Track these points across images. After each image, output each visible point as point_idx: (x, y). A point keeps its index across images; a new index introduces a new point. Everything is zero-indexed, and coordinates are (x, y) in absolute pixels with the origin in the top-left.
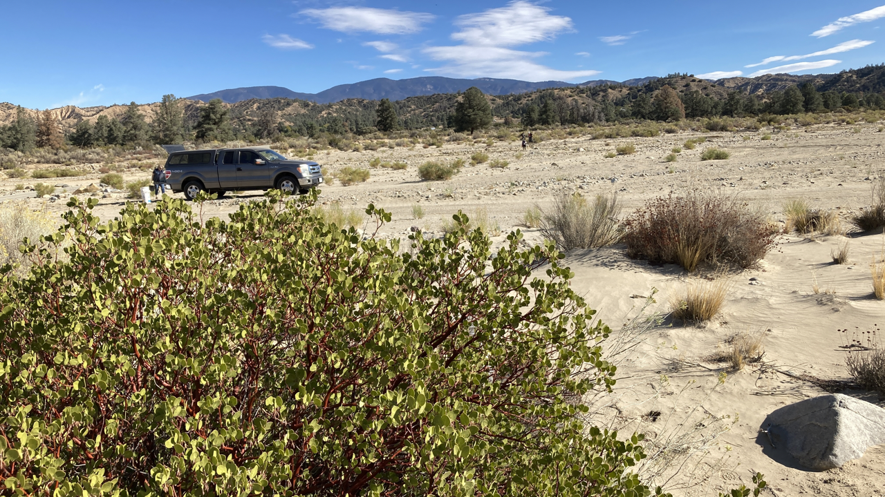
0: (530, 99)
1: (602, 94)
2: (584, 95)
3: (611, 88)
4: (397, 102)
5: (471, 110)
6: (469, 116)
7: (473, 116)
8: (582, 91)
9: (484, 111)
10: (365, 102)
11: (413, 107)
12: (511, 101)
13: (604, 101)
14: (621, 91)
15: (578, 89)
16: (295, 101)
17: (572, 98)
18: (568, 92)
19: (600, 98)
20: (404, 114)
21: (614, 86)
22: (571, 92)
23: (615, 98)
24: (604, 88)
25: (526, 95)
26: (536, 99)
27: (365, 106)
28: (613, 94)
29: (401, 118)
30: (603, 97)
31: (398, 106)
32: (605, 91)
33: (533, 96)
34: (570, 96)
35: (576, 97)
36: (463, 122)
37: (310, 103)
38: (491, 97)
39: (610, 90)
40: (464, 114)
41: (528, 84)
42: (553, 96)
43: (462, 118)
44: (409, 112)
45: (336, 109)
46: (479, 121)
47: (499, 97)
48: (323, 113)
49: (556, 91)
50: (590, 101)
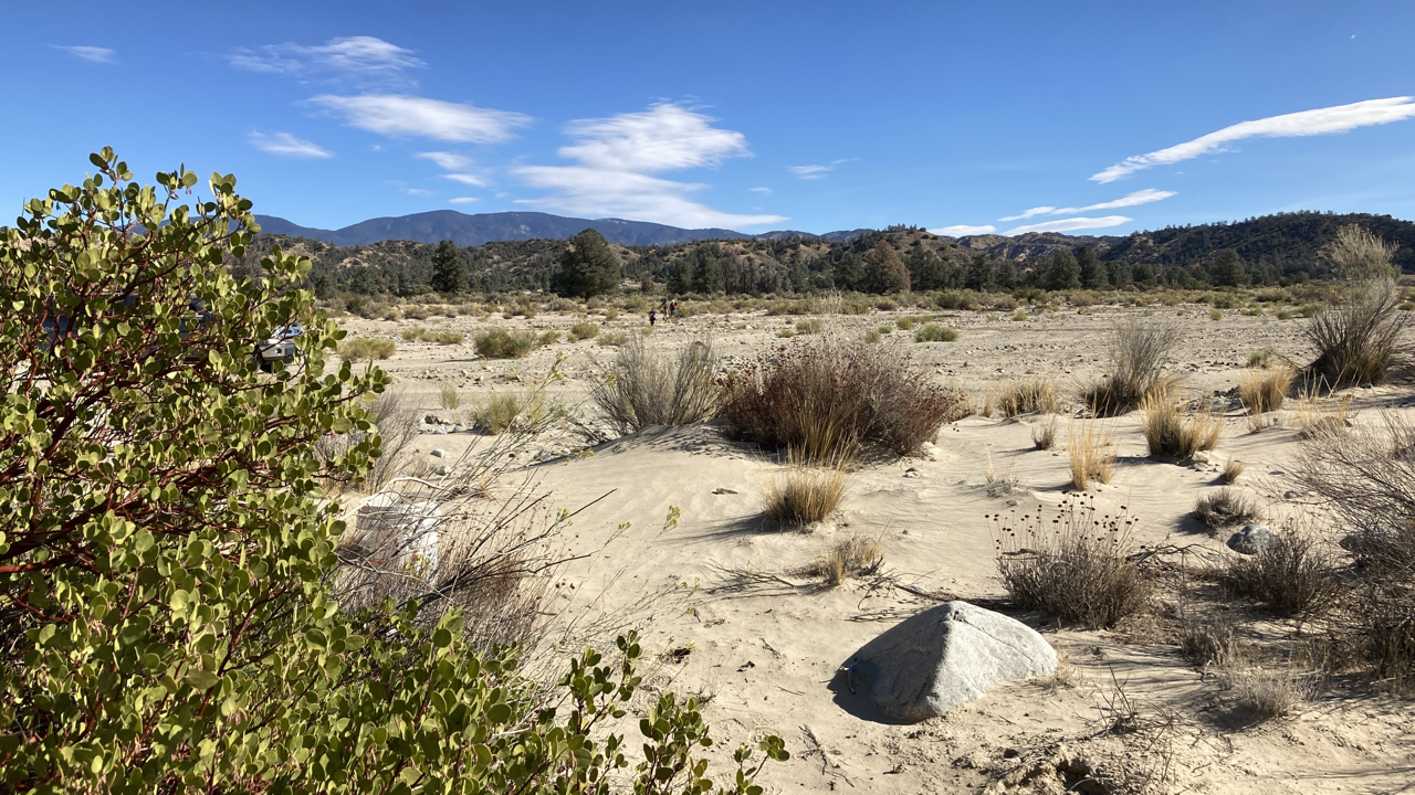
0: (682, 253)
1: (790, 251)
2: (764, 252)
3: (803, 243)
4: (470, 249)
5: (585, 265)
6: (583, 274)
7: (588, 274)
8: (761, 246)
9: (606, 267)
10: (417, 246)
11: (496, 257)
12: (652, 255)
13: (793, 262)
14: (818, 249)
15: (754, 243)
16: (298, 241)
17: (745, 256)
18: (740, 246)
19: (787, 258)
20: (481, 268)
21: (809, 240)
22: (744, 246)
23: (809, 259)
24: (793, 243)
25: (675, 247)
26: (691, 254)
27: (416, 253)
28: (806, 252)
29: (476, 274)
30: (792, 255)
31: (471, 256)
32: (795, 247)
33: (687, 250)
34: (743, 253)
35: (752, 255)
36: (573, 282)
37: (324, 245)
38: (622, 249)
39: (802, 246)
40: (574, 269)
41: (680, 232)
42: (717, 251)
43: (571, 275)
44: (490, 266)
45: (368, 256)
46: (598, 281)
47: (634, 249)
48: (346, 261)
49: (721, 245)
50: (773, 261)
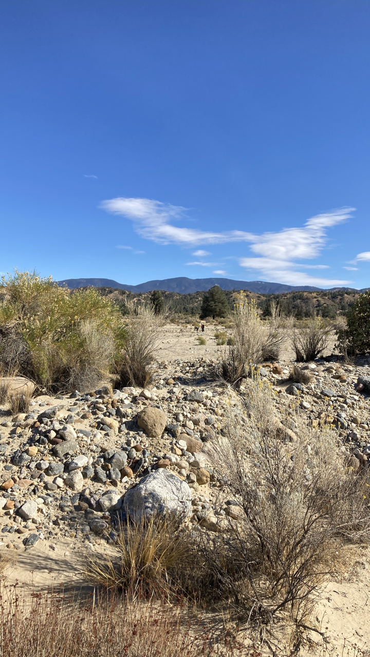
0: (286, 298)
1: (339, 297)
2: (327, 298)
3: (346, 293)
4: (189, 295)
5: (213, 302)
6: (212, 306)
7: (214, 307)
8: (325, 295)
9: (223, 304)
10: (166, 293)
11: (200, 298)
12: (272, 298)
13: (341, 303)
14: (354, 296)
15: (322, 293)
16: (116, 290)
17: (316, 299)
18: (314, 295)
19: (338, 300)
20: (193, 303)
21: (354, 292)
22: (317, 295)
23: (349, 301)
24: (341, 293)
25: (283, 295)
26: (290, 298)
27: (166, 296)
29: (190, 306)
30: (340, 299)
31: (189, 298)
32: (342, 295)
33: (288, 296)
34: (315, 298)
35: (320, 299)
36: (207, 310)
37: (127, 292)
38: (257, 295)
39: (346, 295)
40: (208, 305)
41: (289, 287)
42: (303, 297)
43: (207, 307)
44: (197, 302)
45: (145, 297)
46: (218, 310)
47: (264, 295)
48: (135, 299)
49: (305, 294)
50: (330, 302)
